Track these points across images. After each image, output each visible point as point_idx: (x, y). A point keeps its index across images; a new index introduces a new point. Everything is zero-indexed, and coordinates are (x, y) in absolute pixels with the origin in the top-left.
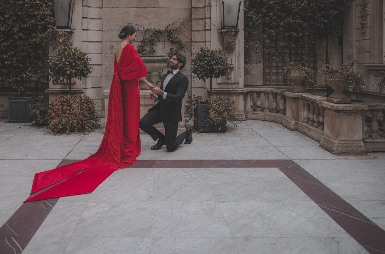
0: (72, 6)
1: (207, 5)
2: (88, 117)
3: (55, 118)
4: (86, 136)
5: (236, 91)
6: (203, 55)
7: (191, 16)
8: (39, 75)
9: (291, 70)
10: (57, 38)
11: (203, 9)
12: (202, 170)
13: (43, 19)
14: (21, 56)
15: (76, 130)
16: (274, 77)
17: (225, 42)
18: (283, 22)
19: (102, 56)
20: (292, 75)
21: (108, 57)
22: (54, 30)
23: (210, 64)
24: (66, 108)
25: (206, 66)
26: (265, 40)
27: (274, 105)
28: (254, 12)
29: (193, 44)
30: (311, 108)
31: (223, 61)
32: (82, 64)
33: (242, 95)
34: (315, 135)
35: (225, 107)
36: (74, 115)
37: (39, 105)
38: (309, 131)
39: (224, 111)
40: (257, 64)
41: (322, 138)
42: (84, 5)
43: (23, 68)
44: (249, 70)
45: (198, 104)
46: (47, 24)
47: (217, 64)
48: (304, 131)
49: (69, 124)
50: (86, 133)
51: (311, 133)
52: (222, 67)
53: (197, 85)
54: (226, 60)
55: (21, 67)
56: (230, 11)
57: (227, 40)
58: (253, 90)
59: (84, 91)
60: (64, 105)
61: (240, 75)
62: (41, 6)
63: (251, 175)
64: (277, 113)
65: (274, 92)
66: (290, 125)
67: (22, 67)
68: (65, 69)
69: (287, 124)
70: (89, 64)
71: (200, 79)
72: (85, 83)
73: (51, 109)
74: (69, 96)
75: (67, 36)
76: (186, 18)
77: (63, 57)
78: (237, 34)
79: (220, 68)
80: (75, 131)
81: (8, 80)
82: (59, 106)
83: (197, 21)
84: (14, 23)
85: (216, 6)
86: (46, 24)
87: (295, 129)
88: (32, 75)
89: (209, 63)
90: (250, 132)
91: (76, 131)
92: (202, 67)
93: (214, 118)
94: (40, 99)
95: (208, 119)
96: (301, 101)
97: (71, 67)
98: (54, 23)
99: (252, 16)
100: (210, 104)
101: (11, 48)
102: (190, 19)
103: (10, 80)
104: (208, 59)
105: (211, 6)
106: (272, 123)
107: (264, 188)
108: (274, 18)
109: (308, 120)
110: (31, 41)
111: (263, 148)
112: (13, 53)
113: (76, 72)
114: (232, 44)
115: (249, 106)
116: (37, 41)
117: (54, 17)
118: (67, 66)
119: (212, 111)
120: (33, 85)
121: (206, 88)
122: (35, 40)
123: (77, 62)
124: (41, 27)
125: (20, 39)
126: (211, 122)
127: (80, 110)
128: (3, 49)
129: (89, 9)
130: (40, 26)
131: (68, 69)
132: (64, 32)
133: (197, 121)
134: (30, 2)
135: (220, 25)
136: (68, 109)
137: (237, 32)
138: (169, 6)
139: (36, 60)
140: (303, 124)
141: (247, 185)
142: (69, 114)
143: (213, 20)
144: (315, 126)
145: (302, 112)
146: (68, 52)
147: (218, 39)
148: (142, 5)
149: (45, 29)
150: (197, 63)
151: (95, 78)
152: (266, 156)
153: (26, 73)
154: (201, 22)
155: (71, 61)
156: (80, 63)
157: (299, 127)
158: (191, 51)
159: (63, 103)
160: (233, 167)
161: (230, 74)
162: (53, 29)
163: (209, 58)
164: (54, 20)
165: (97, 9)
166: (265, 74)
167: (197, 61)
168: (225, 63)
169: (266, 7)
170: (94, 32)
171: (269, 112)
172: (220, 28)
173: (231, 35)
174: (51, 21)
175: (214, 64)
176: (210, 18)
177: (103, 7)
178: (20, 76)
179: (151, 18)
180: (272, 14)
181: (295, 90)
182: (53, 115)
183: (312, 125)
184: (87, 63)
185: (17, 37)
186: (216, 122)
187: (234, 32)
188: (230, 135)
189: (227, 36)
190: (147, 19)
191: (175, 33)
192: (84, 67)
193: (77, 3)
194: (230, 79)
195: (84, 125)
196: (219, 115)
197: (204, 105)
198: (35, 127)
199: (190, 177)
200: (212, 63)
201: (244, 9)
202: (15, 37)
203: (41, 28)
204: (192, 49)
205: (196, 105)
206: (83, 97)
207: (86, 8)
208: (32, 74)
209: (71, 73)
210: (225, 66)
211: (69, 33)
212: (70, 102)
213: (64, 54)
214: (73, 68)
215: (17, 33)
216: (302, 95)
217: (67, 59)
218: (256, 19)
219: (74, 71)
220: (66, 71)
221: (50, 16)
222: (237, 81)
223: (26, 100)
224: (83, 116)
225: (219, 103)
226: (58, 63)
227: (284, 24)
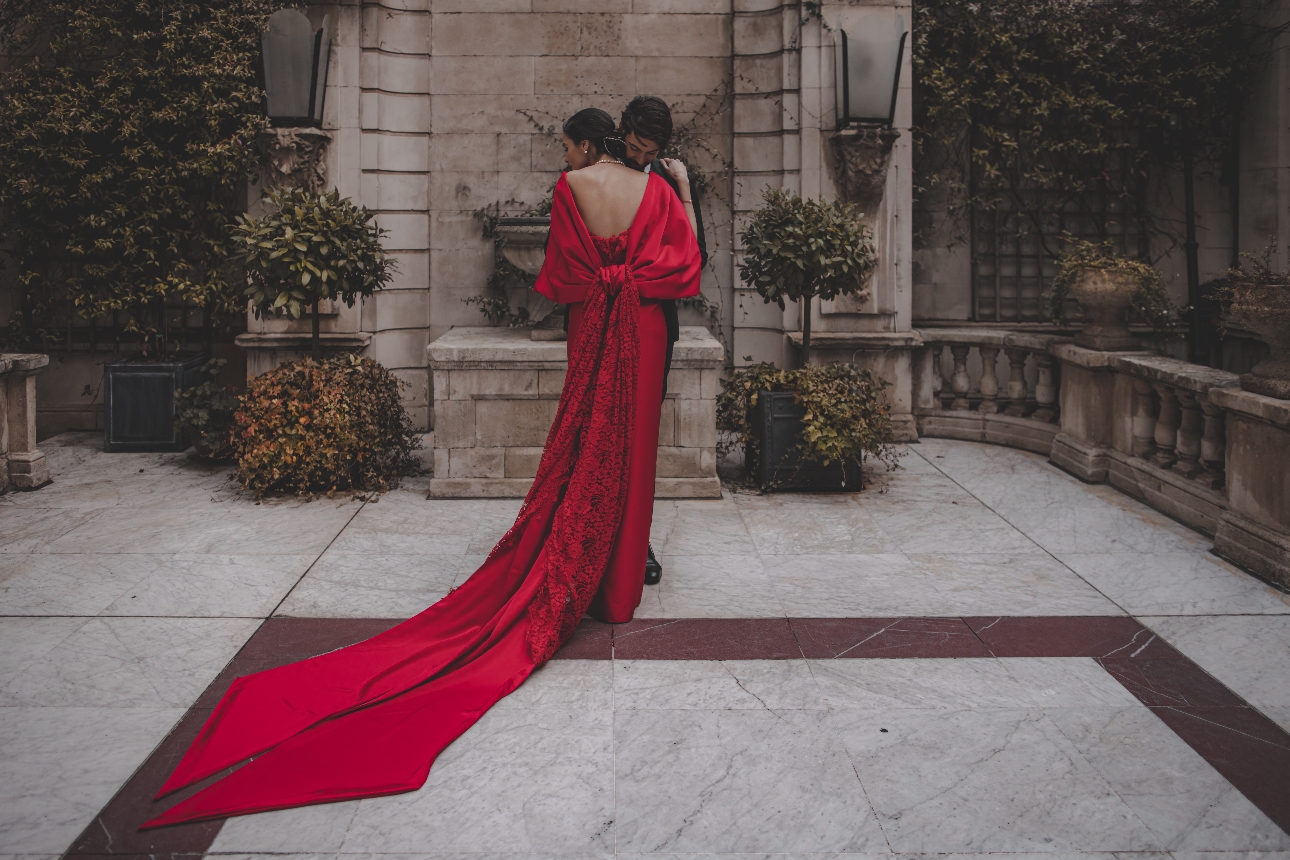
0: (323, 48)
1: (787, 45)
2: (375, 437)
3: (260, 440)
4: (368, 506)
5: (887, 342)
6: (778, 218)
7: (729, 83)
8: (214, 287)
9: (1084, 271)
10: (275, 158)
11: (773, 62)
12: (802, 668)
13: (223, 93)
14: (152, 222)
15: (334, 483)
16: (1008, 293)
17: (851, 173)
18: (1044, 104)
19: (430, 221)
20: (1089, 286)
21: (450, 223)
22: (260, 129)
23: (804, 249)
24: (297, 407)
25: (791, 256)
26: (984, 166)
27: (1016, 390)
28: (947, 71)
29: (737, 179)
30: (1164, 407)
31: (852, 239)
32: (355, 251)
33: (905, 353)
34: (1184, 507)
35: (857, 402)
36: (324, 432)
37: (208, 393)
38: (1159, 490)
39: (855, 418)
40: (952, 249)
41: (1222, 523)
42: (367, 44)
43: (157, 263)
44: (923, 268)
45: (764, 393)
46: (237, 110)
47: (828, 250)
48: (1136, 486)
49: (308, 464)
50: (370, 494)
51: (1164, 496)
52: (849, 262)
53: (750, 321)
54: (859, 235)
55: (150, 259)
56: (866, 64)
57: (856, 165)
58: (944, 336)
59: (367, 343)
60: (290, 395)
61: (899, 287)
62: (218, 47)
63: (1000, 699)
64: (1026, 415)
65: (1017, 343)
66: (1080, 462)
67: (155, 260)
68: (292, 268)
69: (1069, 459)
70: (381, 251)
71: (766, 302)
72: (373, 313)
73: (246, 409)
74: (309, 361)
75: (307, 153)
76: (716, 90)
77: (286, 224)
78: (891, 146)
79: (840, 264)
80: (331, 489)
81: (106, 305)
82: (275, 397)
83: (750, 101)
84: (127, 108)
85: (816, 50)
86: (233, 110)
87: (1100, 479)
88: (190, 286)
89: (801, 245)
90: (947, 492)
91: (335, 488)
92: (779, 260)
93: (820, 442)
94: (213, 371)
95: (800, 447)
96: (1121, 382)
97: (316, 259)
98: (261, 108)
99: (939, 83)
100: (806, 392)
101: (116, 193)
102: (728, 96)
103: (112, 304)
104: (797, 230)
105: (799, 51)
106: (1011, 453)
107: (1070, 772)
108: (1014, 92)
109: (1151, 449)
110: (183, 170)
111: (1011, 561)
112: (121, 210)
113: (334, 278)
114: (875, 180)
115: (926, 392)
116: (202, 169)
117: (262, 87)
118: (302, 258)
119: (815, 418)
120: (195, 321)
121: (781, 332)
122: (195, 165)
123: (338, 242)
124: (215, 120)
125: (147, 160)
126: (809, 456)
127: (347, 413)
128: (89, 195)
129: (383, 58)
130: (212, 115)
131: (306, 269)
132: (296, 139)
133: (758, 452)
134: (180, 34)
135: (833, 114)
136: (303, 410)
137: (891, 138)
138: (658, 50)
139: (202, 236)
140: (1130, 461)
141: (996, 752)
142: (308, 427)
143: (809, 97)
144: (1179, 472)
145: (1128, 420)
146: (307, 209)
147: (824, 164)
148: (564, 47)
149: (229, 125)
150: (760, 246)
151: (407, 296)
152: (1029, 598)
153: (169, 278)
154: (766, 105)
155: (316, 239)
156: (349, 245)
157: (1115, 472)
158: (733, 205)
159: (288, 386)
160: (920, 656)
161: (866, 284)
162: (256, 126)
163: (801, 229)
164: (259, 96)
165: (413, 62)
166: (975, 281)
167: (757, 238)
168: (859, 247)
169: (984, 52)
170: (403, 139)
171: (998, 412)
172: (832, 124)
173: (870, 148)
174: (249, 98)
175: (821, 250)
176: (798, 91)
177: (434, 53)
178: (147, 290)
179: (596, 92)
180: (1005, 78)
181: (1098, 342)
182: (251, 430)
183: (1167, 467)
184: (374, 247)
185: (135, 154)
186: (827, 457)
187: (882, 137)
188: (878, 502)
189: (856, 151)
190: (581, 96)
191: (677, 143)
192: (363, 258)
193: (344, 38)
194: (866, 299)
195: (364, 465)
196: (839, 432)
197: (784, 395)
198: (196, 469)
199: (760, 706)
200: (814, 247)
201: (913, 59)
202: (129, 156)
203: (218, 124)
204: (736, 198)
205: (755, 396)
206: (360, 368)
207: (373, 56)
208: (188, 283)
209: (315, 280)
210: (859, 256)
211: (313, 143)
212: (310, 385)
213: (292, 212)
214: (323, 262)
215: (137, 140)
216: (1127, 359)
217: (303, 232)
218: (952, 95)
219: (325, 275)
220: (298, 274)
221: (250, 82)
222: (888, 306)
223: (167, 374)
224: (358, 436)
225: (836, 390)
226: (268, 245)
227: (1046, 113)
